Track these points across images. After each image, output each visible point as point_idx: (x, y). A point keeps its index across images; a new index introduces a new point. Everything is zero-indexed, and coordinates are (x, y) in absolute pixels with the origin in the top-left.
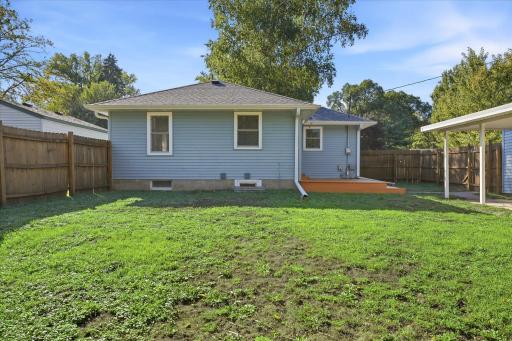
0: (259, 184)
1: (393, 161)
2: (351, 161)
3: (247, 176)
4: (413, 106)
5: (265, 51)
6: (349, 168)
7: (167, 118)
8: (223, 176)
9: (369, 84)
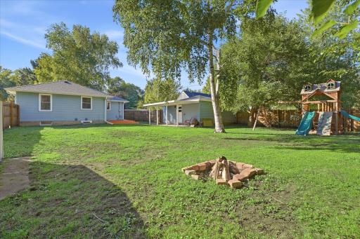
0: (91, 122)
1: (134, 114)
2: (121, 114)
3: (86, 119)
4: (138, 91)
5: (79, 66)
6: (120, 116)
7: (49, 96)
8: (76, 119)
9: (119, 79)
